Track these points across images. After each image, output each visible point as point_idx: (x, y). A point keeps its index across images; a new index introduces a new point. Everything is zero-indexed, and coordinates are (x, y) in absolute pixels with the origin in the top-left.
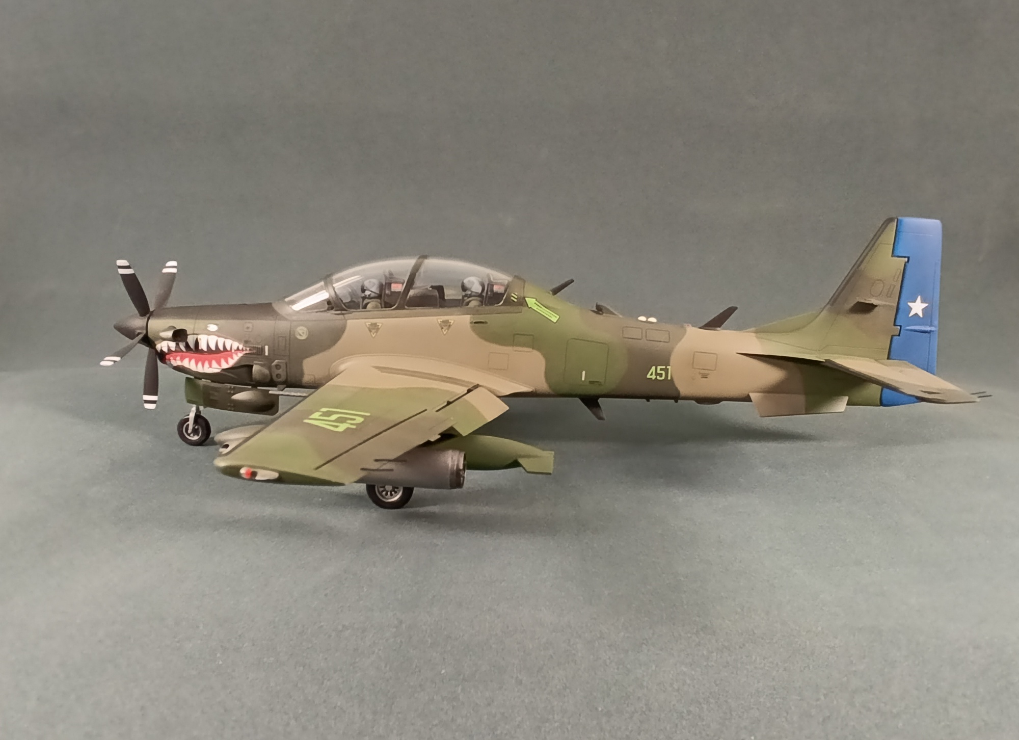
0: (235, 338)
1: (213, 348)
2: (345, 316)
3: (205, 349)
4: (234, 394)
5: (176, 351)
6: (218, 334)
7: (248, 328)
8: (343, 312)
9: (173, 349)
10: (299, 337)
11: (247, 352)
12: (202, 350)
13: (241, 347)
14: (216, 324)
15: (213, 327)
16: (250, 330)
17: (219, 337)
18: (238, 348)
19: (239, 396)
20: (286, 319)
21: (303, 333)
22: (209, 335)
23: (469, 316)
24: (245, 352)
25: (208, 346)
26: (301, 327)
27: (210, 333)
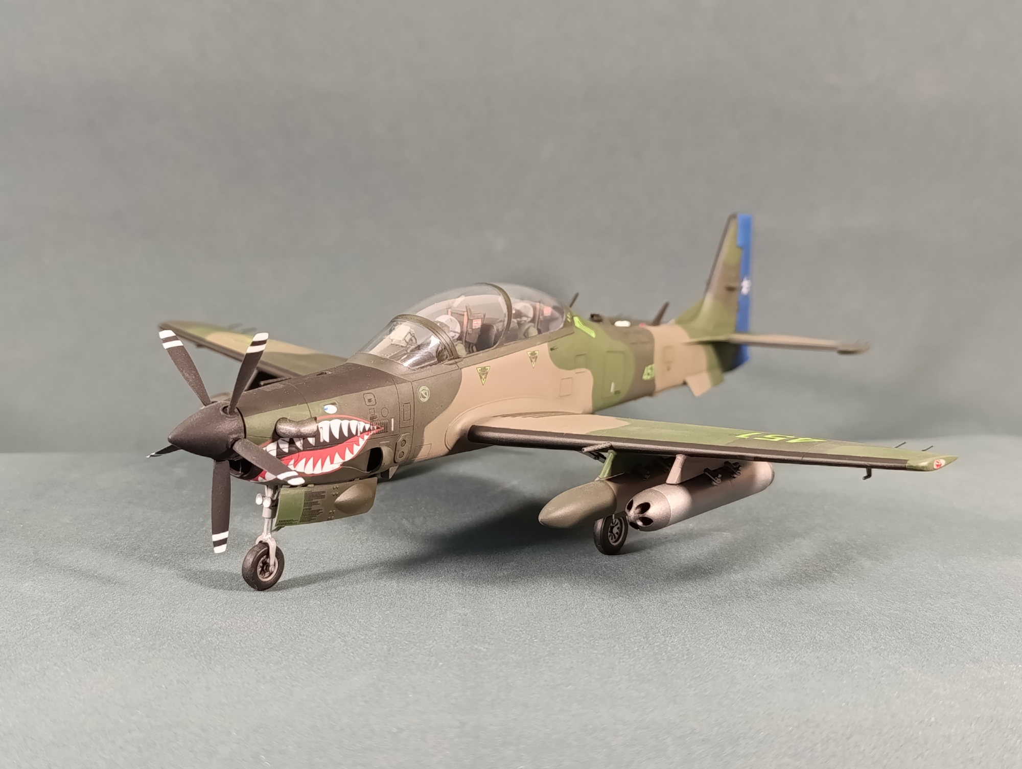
0: (360, 416)
1: (337, 436)
2: (458, 364)
3: (327, 440)
4: (337, 496)
5: (291, 453)
6: (340, 415)
7: (370, 400)
8: (457, 360)
9: (286, 450)
10: (422, 399)
11: (375, 432)
12: (324, 441)
13: (367, 427)
14: (333, 404)
15: (331, 409)
16: (373, 402)
17: (342, 419)
18: (364, 429)
19: (343, 498)
20: (404, 381)
21: (426, 394)
22: (330, 420)
23: (546, 345)
24: (372, 432)
25: (331, 435)
26: (423, 387)
27: (330, 418)
